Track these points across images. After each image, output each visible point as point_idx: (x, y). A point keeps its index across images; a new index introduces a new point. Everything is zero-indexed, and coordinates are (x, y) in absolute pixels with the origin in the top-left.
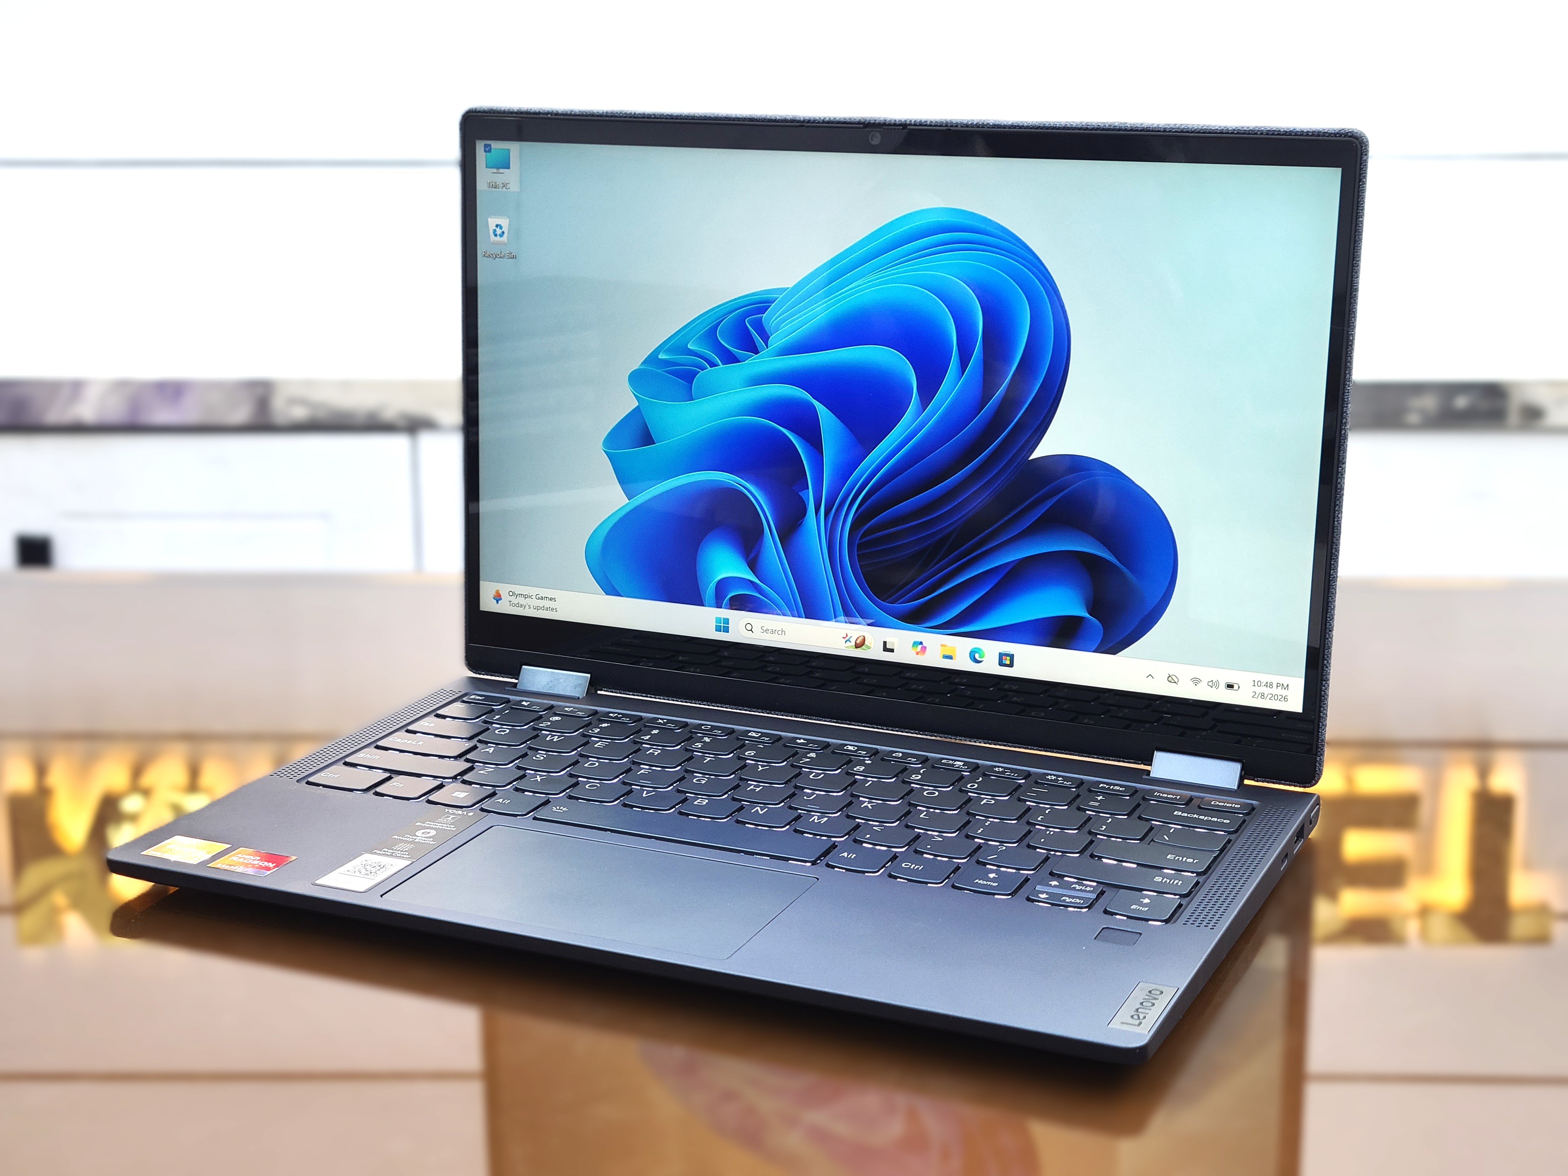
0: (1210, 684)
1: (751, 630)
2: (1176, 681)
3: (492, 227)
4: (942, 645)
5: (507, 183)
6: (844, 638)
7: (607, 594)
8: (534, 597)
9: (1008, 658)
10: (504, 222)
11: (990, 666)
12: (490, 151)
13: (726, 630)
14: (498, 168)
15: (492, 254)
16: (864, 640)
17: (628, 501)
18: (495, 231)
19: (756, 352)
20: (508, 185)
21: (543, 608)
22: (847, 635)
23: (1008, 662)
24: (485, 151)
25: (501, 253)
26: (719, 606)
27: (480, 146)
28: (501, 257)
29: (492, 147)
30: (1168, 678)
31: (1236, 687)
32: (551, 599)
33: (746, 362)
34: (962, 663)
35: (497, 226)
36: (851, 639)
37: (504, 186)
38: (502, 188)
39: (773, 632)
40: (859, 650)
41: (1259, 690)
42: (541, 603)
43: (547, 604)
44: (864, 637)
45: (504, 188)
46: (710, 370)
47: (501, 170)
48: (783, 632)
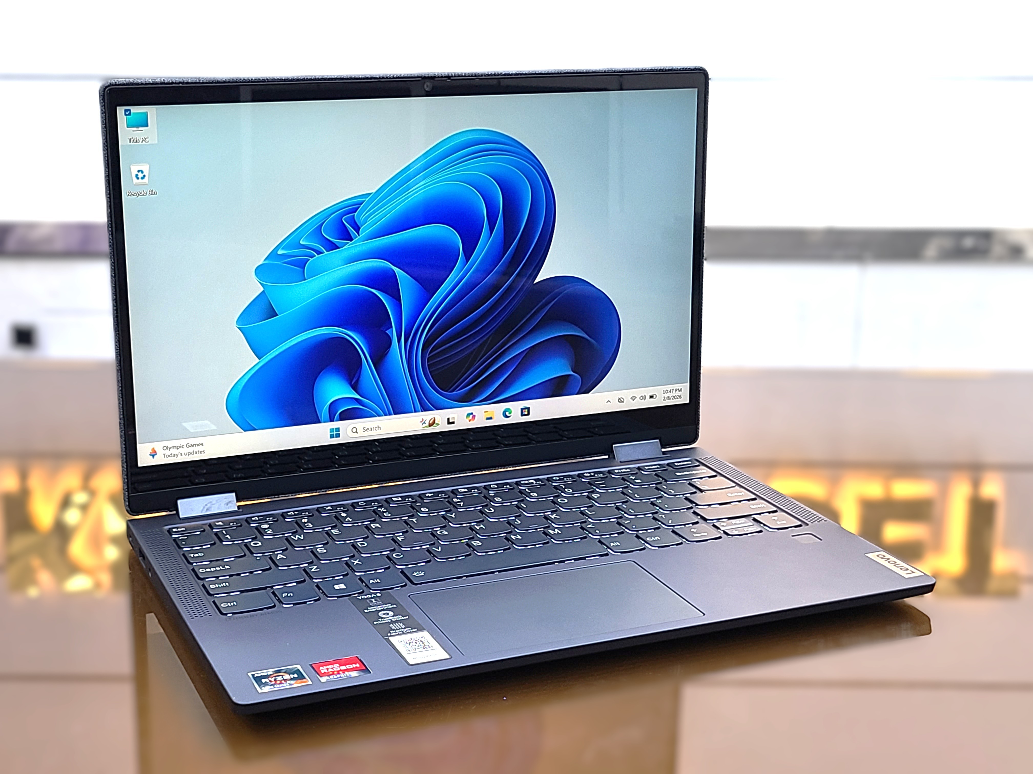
0: (641, 398)
1: (356, 432)
2: (623, 400)
3: (134, 172)
4: (485, 412)
5: (146, 138)
6: (421, 422)
7: (245, 431)
8: (185, 447)
9: (526, 410)
10: (145, 168)
11: (516, 418)
12: (130, 114)
13: (338, 436)
14: (138, 127)
15: (135, 193)
16: (434, 420)
17: (258, 360)
18: (137, 175)
19: (351, 239)
20: (147, 139)
21: (193, 453)
22: (423, 420)
23: (526, 413)
24: (126, 115)
25: (143, 192)
26: (332, 420)
27: (120, 111)
28: (143, 195)
29: (132, 111)
30: (619, 400)
31: (655, 396)
32: (199, 445)
33: (345, 247)
34: (499, 420)
35: (139, 171)
36: (426, 422)
37: (144, 140)
38: (142, 142)
39: (372, 429)
40: (432, 427)
41: (666, 395)
42: (190, 450)
43: (196, 449)
44: (434, 418)
45: (144, 141)
46: (318, 257)
47: (140, 129)
48: (379, 428)
